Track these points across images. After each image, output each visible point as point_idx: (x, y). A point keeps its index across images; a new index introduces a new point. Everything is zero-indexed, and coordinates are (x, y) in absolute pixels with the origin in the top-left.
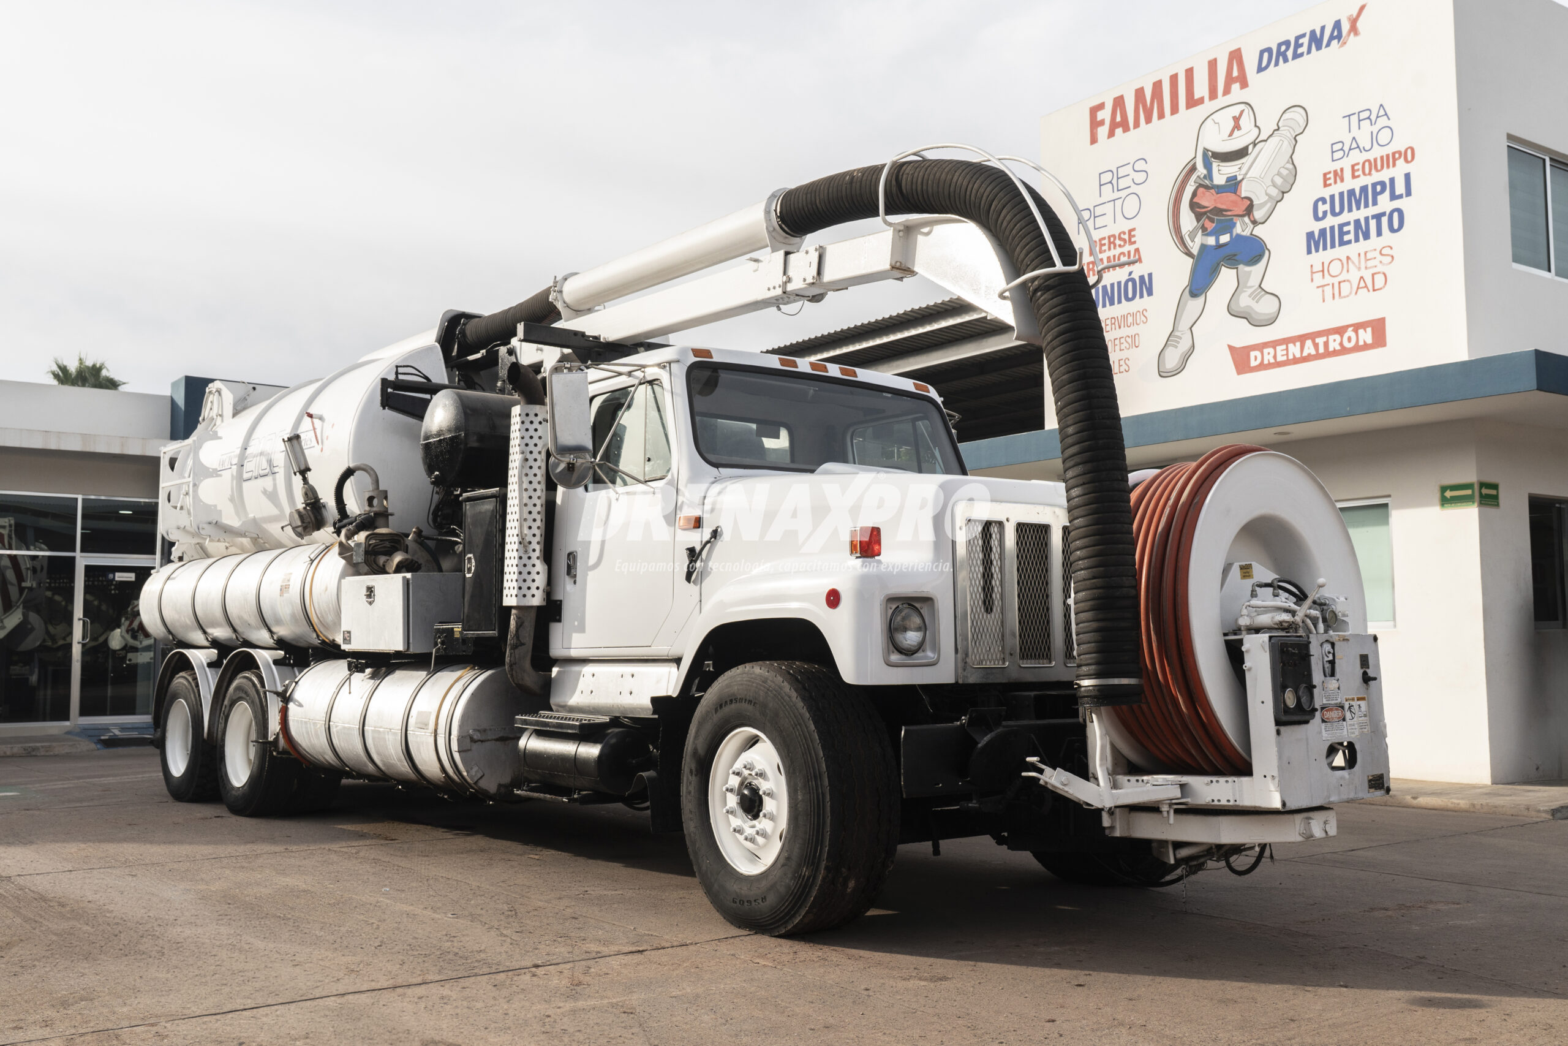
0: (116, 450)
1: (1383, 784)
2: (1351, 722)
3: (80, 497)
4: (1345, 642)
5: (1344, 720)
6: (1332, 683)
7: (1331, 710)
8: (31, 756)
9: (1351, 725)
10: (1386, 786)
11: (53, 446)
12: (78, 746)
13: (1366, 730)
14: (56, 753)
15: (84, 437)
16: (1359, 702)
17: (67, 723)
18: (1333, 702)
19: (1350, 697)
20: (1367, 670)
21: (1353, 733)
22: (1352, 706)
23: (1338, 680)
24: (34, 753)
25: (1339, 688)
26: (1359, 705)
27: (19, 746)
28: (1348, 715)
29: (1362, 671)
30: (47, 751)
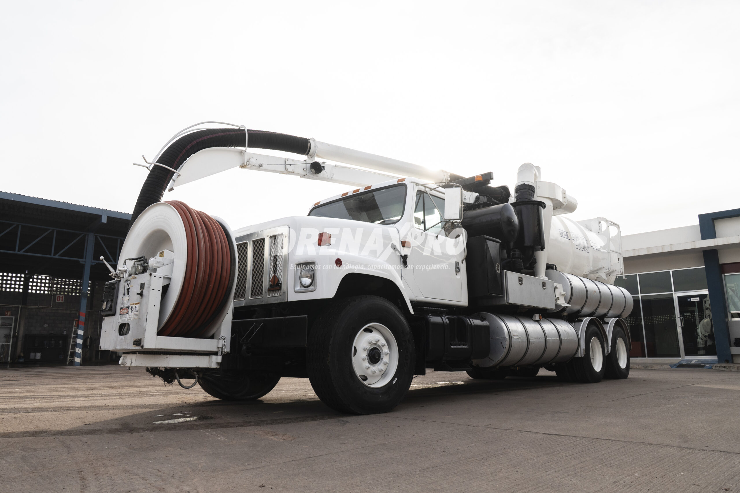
0: (660, 251)
1: (140, 343)
2: (131, 314)
3: (671, 271)
4: (135, 279)
5: (128, 313)
6: (126, 298)
7: (124, 309)
8: (646, 369)
9: (130, 316)
10: (142, 344)
11: (637, 254)
12: (663, 366)
13: (136, 318)
14: (655, 369)
15: (647, 249)
16: (136, 305)
17: (680, 358)
18: (125, 306)
19: (133, 303)
20: (143, 290)
21: (130, 319)
22: (133, 307)
23: (129, 296)
24: (647, 368)
25: (129, 300)
26: (136, 307)
27: (641, 365)
28: (130, 311)
29: (141, 291)
30: (652, 368)
